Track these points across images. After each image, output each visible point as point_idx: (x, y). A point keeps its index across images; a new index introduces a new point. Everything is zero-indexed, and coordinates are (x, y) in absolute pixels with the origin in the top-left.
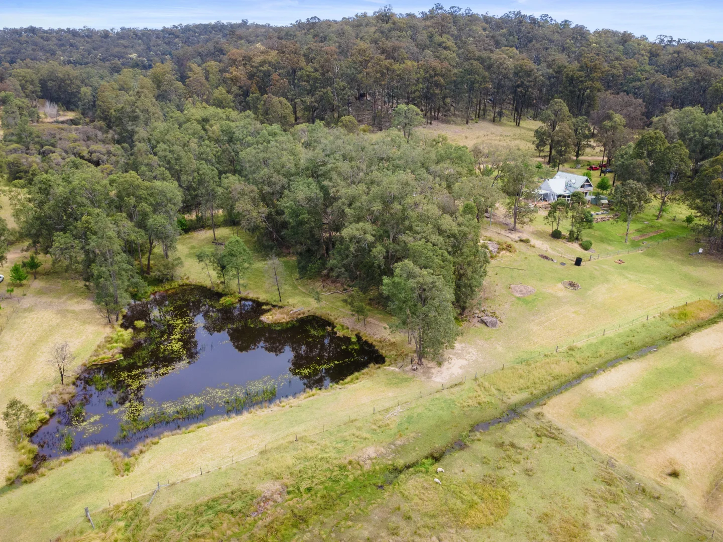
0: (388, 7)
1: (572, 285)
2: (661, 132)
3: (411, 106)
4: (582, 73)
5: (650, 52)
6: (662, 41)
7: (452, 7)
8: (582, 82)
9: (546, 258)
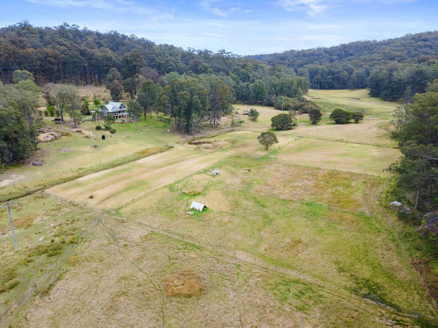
0: (26, 21)
1: (95, 146)
2: (151, 80)
3: (24, 71)
4: (131, 58)
5: (182, 55)
6: (190, 50)
7: (73, 25)
8: (132, 62)
9: (87, 137)
